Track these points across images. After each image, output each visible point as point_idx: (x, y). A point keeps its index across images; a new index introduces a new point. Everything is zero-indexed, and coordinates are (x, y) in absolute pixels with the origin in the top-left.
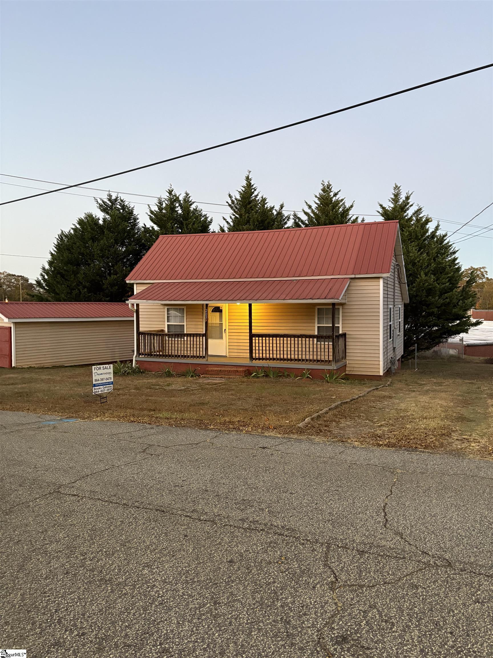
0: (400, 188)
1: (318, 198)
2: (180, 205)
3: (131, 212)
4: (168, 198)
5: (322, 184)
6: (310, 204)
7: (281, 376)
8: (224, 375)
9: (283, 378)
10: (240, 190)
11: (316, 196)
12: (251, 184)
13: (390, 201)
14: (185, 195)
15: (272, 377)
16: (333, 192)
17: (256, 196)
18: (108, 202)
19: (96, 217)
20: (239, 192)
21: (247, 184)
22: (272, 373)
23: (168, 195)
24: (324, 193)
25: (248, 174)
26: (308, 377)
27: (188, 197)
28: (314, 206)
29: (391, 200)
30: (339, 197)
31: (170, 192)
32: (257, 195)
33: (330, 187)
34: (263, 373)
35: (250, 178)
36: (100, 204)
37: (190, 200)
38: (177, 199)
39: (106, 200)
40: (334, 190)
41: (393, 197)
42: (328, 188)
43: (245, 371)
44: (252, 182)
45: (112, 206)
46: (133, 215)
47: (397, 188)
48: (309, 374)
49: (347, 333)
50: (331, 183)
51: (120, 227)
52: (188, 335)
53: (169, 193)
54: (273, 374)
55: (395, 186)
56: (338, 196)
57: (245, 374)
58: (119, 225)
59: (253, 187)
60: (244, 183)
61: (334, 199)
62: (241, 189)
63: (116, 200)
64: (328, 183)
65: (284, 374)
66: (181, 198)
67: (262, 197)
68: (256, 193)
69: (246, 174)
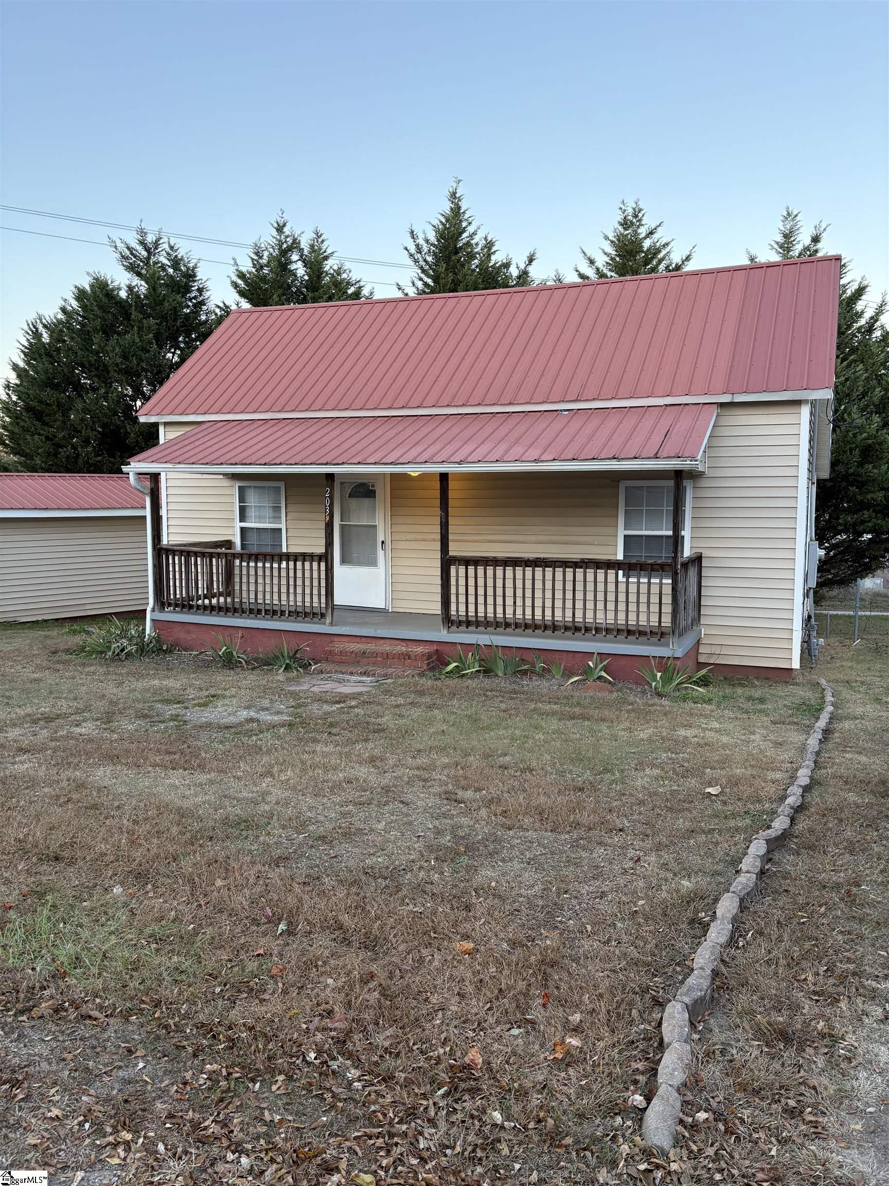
0: (798, 218)
1: (612, 242)
2: (302, 258)
3: (190, 275)
4: (274, 240)
5: (621, 208)
6: (592, 257)
7: (525, 673)
8: (374, 664)
9: (531, 679)
10: (436, 222)
11: (606, 238)
12: (459, 208)
13: (772, 248)
14: (315, 236)
15: (500, 675)
16: (646, 226)
17: (472, 236)
18: (139, 248)
19: (112, 282)
20: (434, 226)
21: (452, 209)
22: (501, 664)
23: (275, 233)
24: (625, 229)
25: (455, 185)
26: (600, 678)
27: (320, 240)
28: (601, 261)
29: (776, 246)
30: (661, 236)
31: (280, 229)
32: (474, 233)
33: (640, 215)
34: (477, 664)
35: (457, 196)
36: (121, 253)
37: (324, 248)
38: (295, 245)
39: (134, 244)
40: (649, 222)
41: (780, 238)
42: (636, 216)
43: (429, 656)
44: (464, 206)
45: (148, 258)
46: (195, 281)
47: (789, 216)
48: (605, 669)
49: (705, 553)
50: (641, 206)
51: (166, 304)
52: (288, 557)
53: (278, 230)
54: (505, 667)
55: (785, 214)
56: (656, 236)
57: (428, 664)
58: (164, 300)
59: (466, 216)
60: (447, 207)
61: (647, 244)
62: (437, 219)
63: (156, 244)
64: (634, 206)
65: (533, 666)
66: (305, 245)
67: (486, 239)
68: (471, 229)
69: (450, 186)
